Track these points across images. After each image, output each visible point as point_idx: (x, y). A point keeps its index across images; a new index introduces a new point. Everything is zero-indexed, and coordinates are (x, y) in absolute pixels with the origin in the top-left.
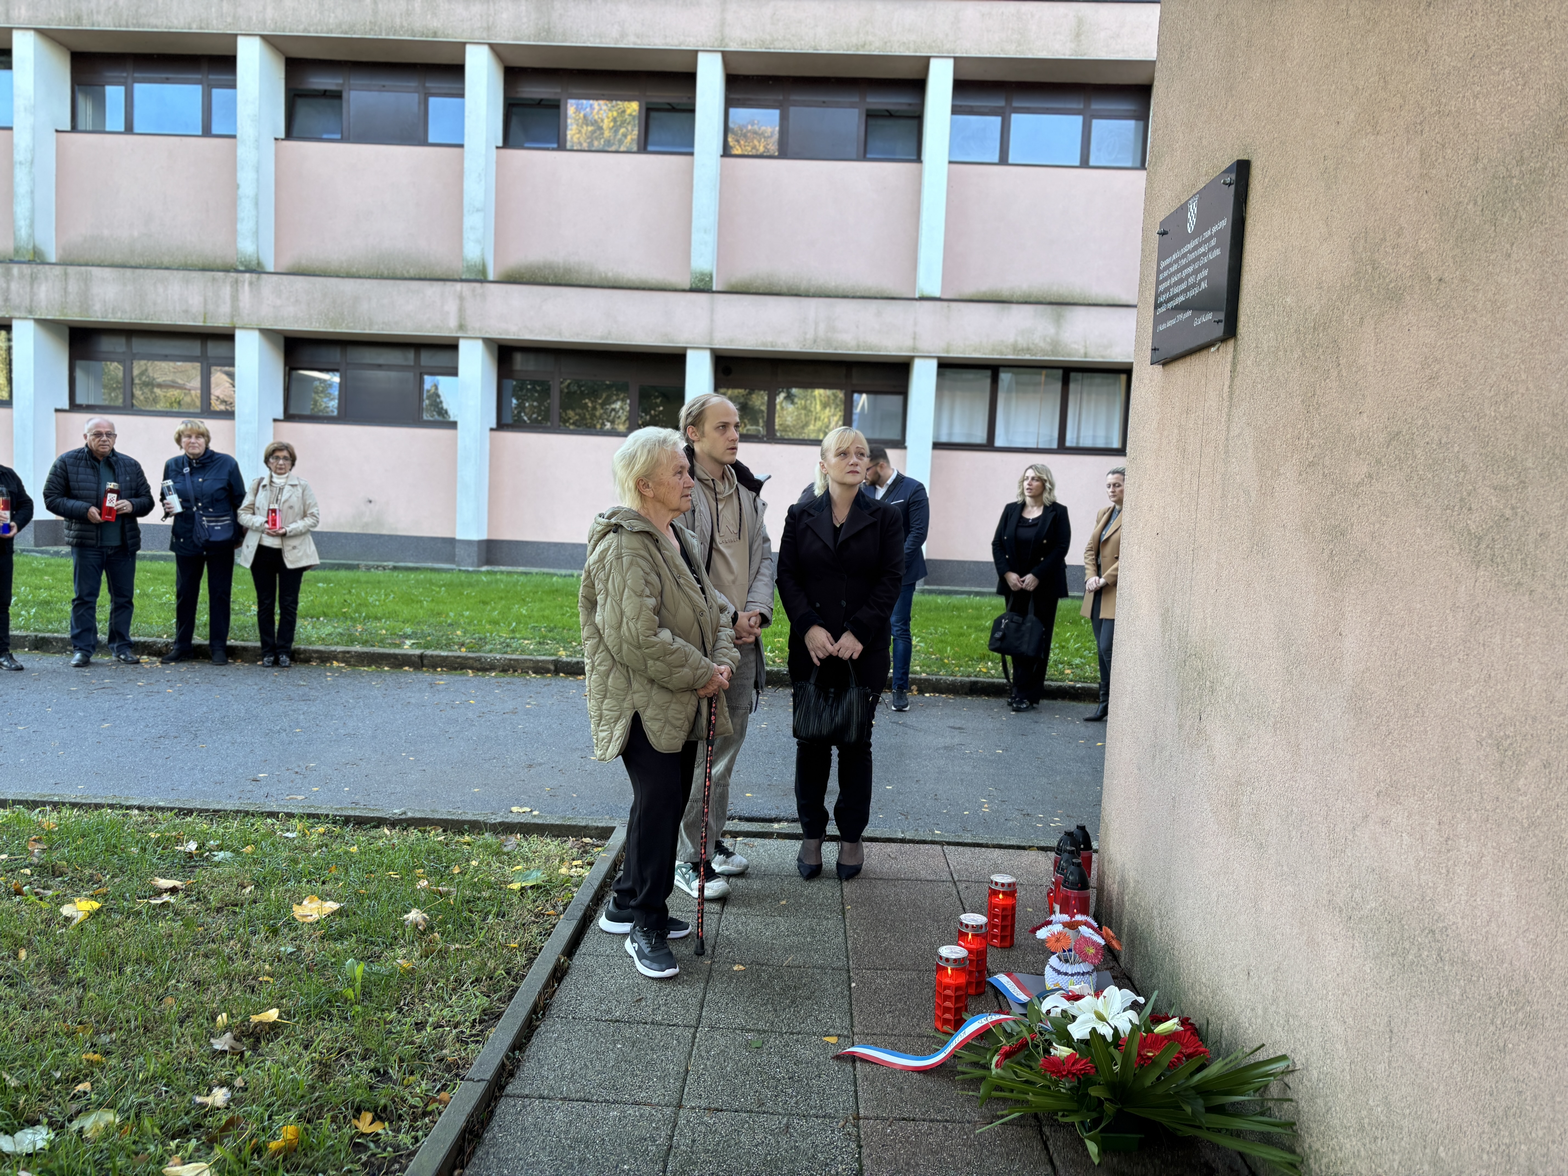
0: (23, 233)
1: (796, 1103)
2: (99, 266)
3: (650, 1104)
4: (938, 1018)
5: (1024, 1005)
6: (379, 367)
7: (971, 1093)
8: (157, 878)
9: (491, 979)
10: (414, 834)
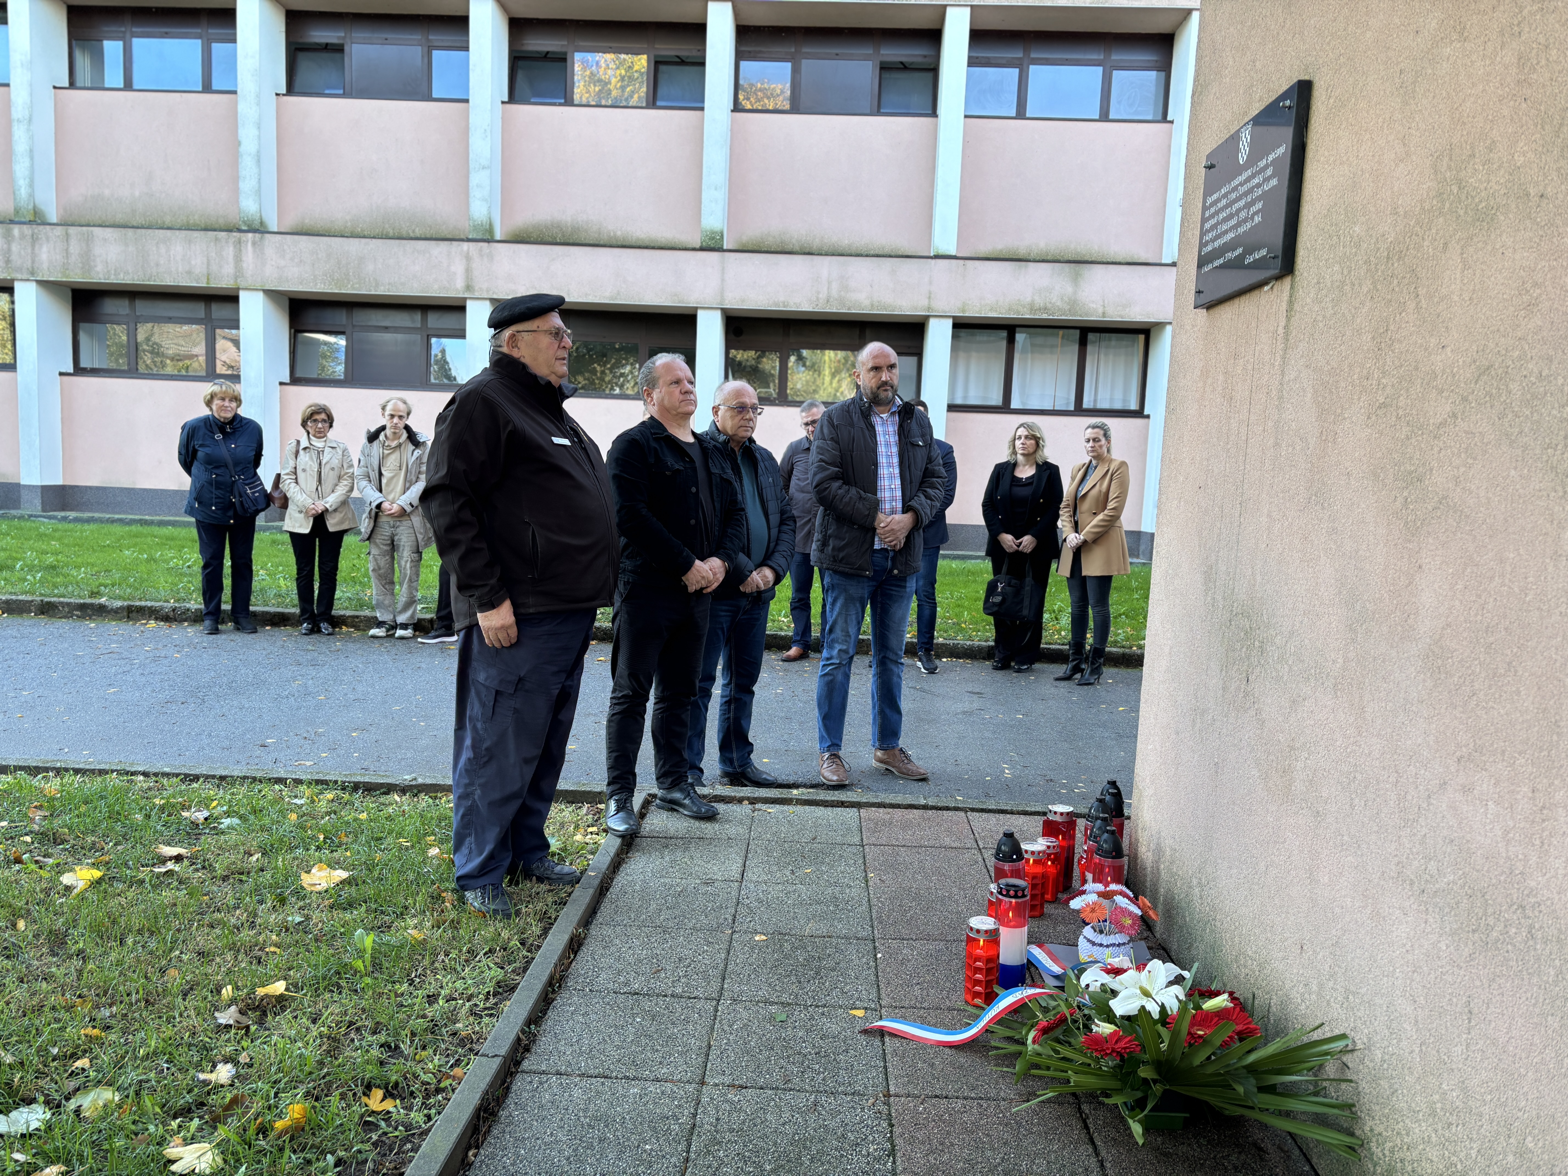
0: (23, 192)
1: (823, 1080)
2: (100, 226)
3: (672, 1081)
4: (968, 990)
5: (1057, 977)
6: (386, 329)
7: (1005, 1069)
8: (161, 846)
9: (505, 949)
10: (425, 800)
